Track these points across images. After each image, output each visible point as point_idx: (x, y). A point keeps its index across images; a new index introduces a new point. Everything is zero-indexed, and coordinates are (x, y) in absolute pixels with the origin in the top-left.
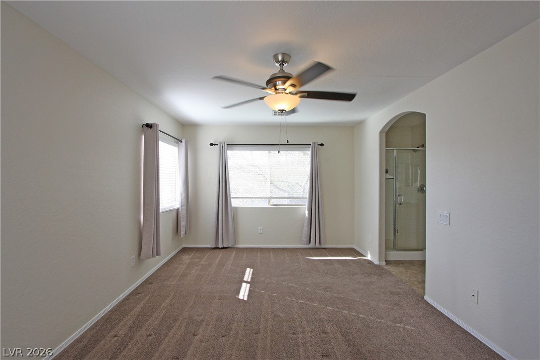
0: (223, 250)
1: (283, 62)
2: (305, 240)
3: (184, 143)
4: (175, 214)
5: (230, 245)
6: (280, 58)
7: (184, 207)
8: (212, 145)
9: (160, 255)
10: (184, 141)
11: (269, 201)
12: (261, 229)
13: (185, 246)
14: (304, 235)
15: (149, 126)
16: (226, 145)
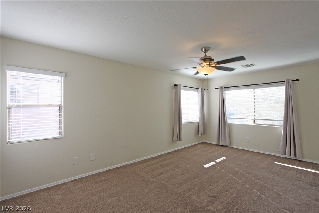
0: (222, 147)
1: (206, 51)
2: (281, 151)
3: (200, 90)
4: (197, 124)
5: (227, 145)
6: (204, 50)
7: (201, 121)
8: (216, 89)
9: (181, 141)
10: (200, 88)
11: (254, 122)
12: (247, 139)
13: (204, 141)
14: (280, 147)
15: (176, 85)
16: (223, 88)
